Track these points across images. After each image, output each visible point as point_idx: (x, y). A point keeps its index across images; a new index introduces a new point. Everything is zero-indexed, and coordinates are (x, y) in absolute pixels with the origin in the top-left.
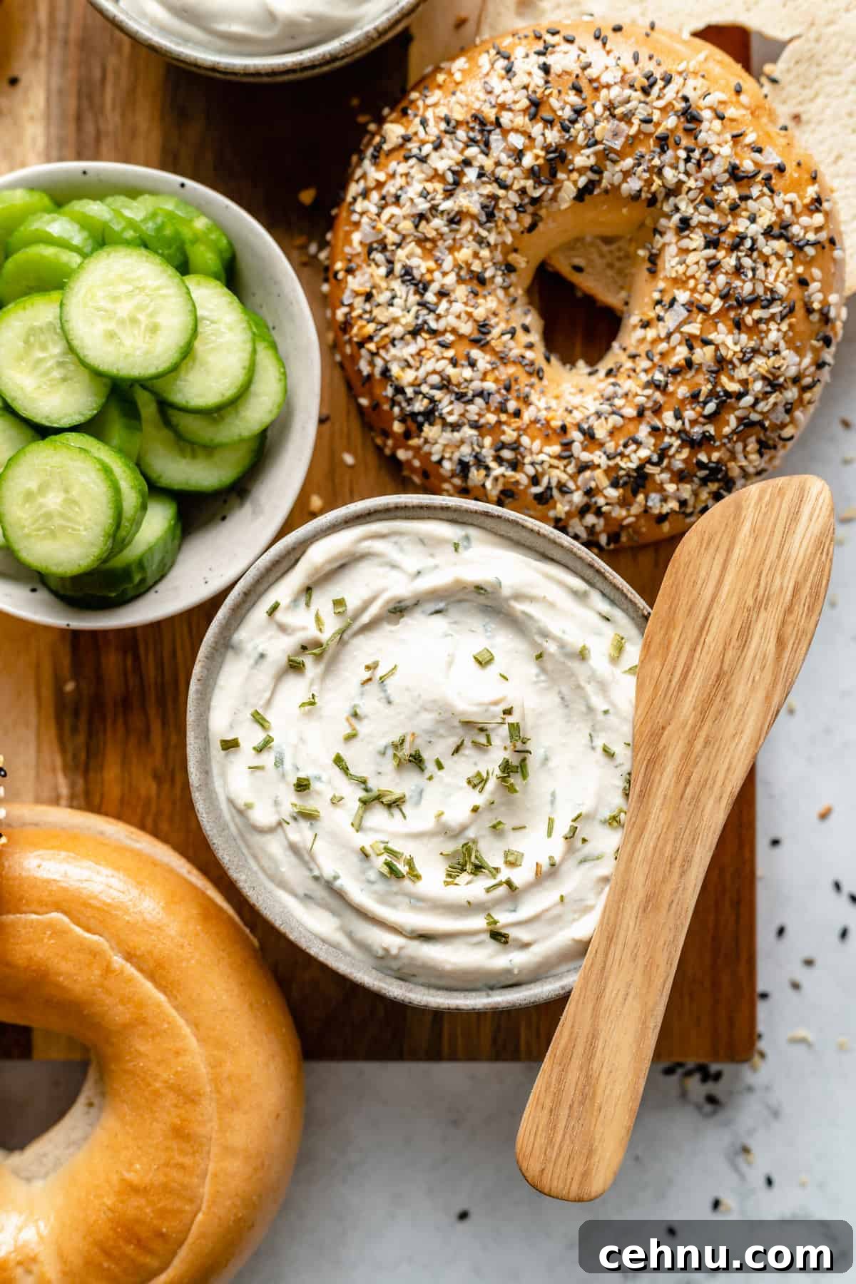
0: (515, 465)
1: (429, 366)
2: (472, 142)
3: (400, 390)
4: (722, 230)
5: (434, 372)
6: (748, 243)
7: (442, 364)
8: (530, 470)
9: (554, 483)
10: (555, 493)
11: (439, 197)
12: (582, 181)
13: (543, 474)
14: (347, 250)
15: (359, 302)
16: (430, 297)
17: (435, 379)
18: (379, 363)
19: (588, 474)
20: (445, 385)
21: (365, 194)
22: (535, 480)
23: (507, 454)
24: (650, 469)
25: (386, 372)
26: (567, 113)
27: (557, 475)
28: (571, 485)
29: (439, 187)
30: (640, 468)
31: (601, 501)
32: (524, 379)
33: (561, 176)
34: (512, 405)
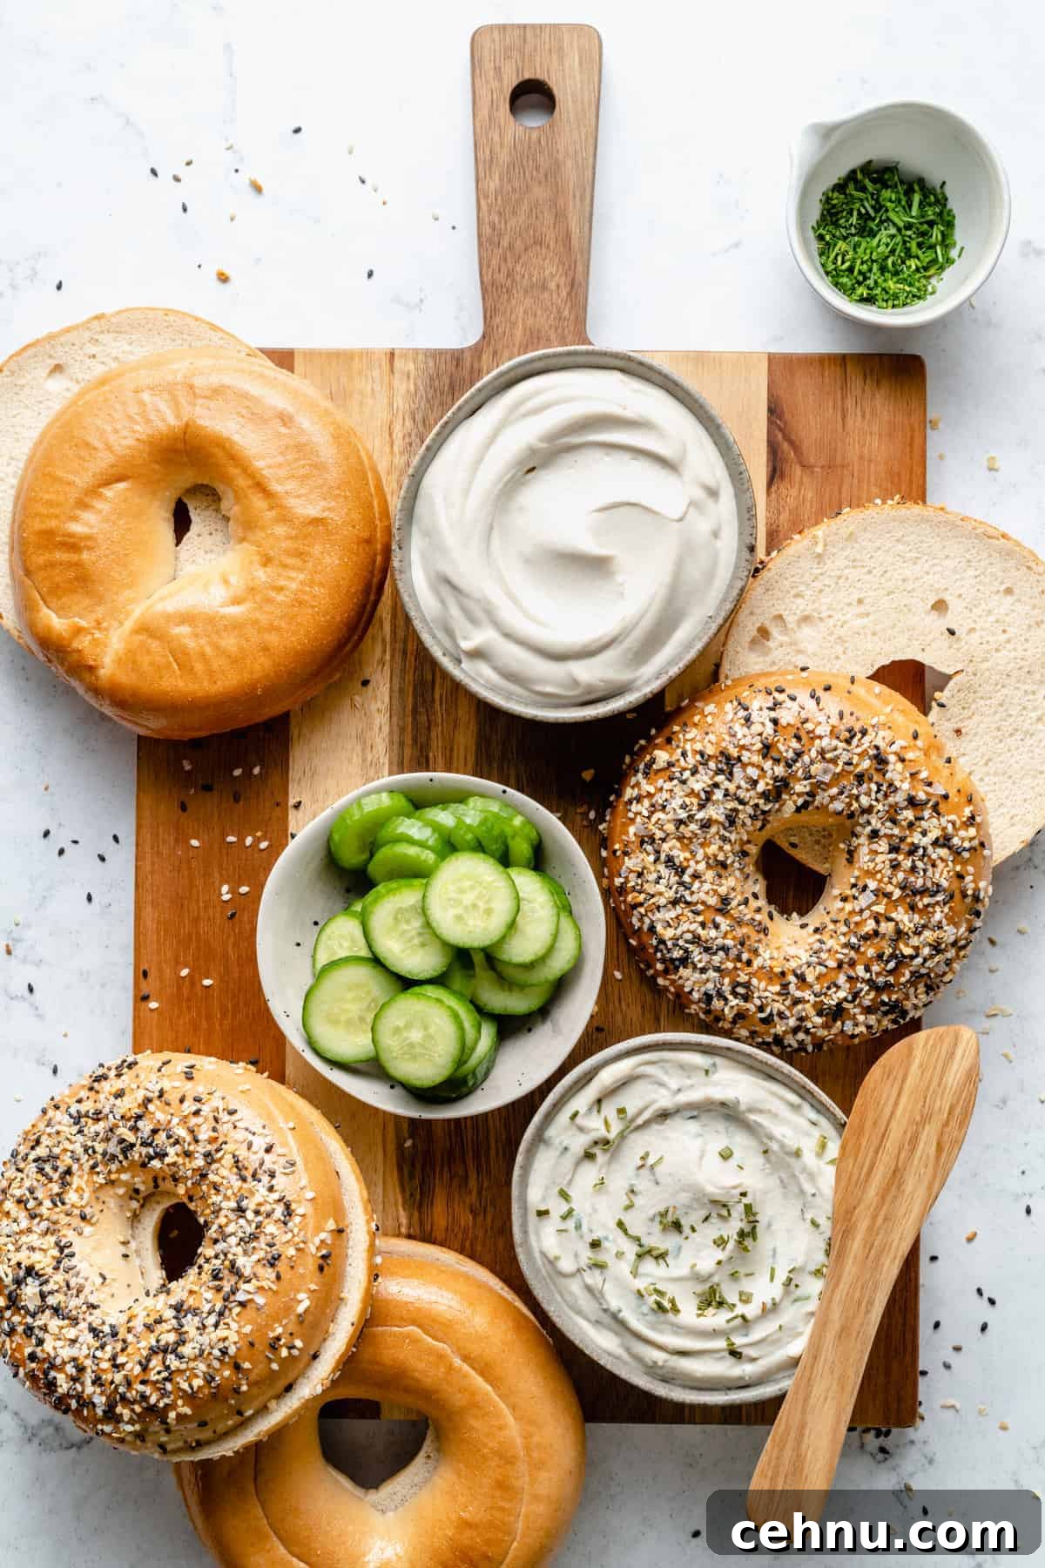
0: (746, 998)
1: (685, 927)
2: (719, 771)
3: (662, 942)
4: (902, 839)
5: (688, 931)
6: (921, 851)
7: (693, 927)
8: (758, 1002)
9: (775, 1012)
10: (776, 1019)
11: (695, 808)
12: (800, 802)
13: (767, 1005)
14: (624, 837)
15: (632, 876)
16: (686, 878)
17: (689, 936)
18: (647, 921)
19: (800, 1007)
20: (696, 940)
21: (639, 799)
22: (761, 1009)
23: (740, 990)
24: (845, 1005)
25: (652, 929)
26: (790, 754)
27: (777, 1006)
28: (788, 1013)
29: (695, 801)
30: (839, 1005)
31: (809, 1025)
32: (755, 937)
33: (785, 796)
34: (745, 956)
